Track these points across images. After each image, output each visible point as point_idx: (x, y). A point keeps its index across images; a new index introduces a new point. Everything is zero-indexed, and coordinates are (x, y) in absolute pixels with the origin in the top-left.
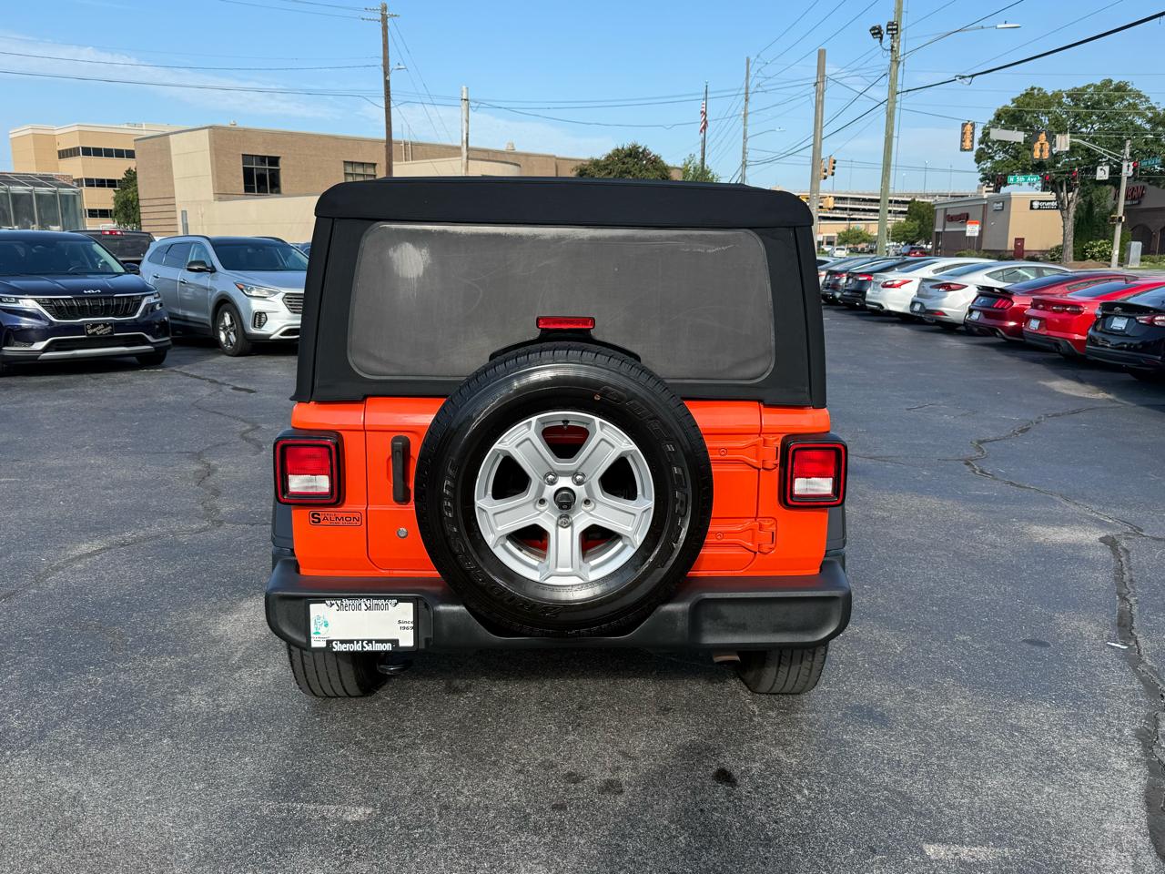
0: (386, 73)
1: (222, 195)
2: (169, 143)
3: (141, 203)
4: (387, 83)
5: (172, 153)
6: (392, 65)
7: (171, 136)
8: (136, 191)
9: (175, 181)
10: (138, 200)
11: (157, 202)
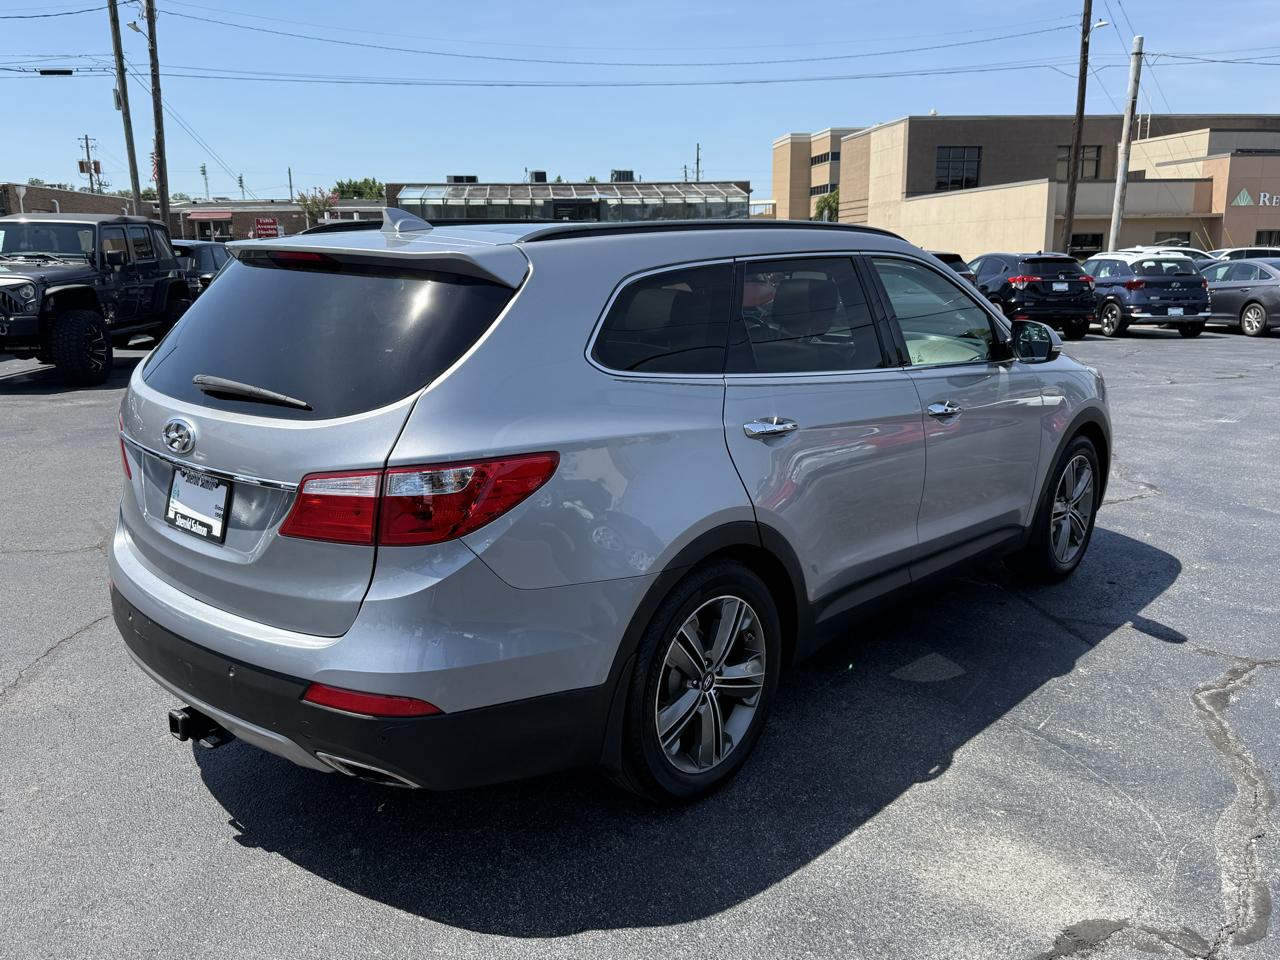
0: (1086, 32)
1: (914, 189)
2: (868, 142)
3: (841, 207)
4: (1085, 46)
5: (872, 151)
6: (1094, 24)
7: (872, 134)
8: (838, 194)
9: (871, 181)
10: (838, 203)
11: (853, 205)
